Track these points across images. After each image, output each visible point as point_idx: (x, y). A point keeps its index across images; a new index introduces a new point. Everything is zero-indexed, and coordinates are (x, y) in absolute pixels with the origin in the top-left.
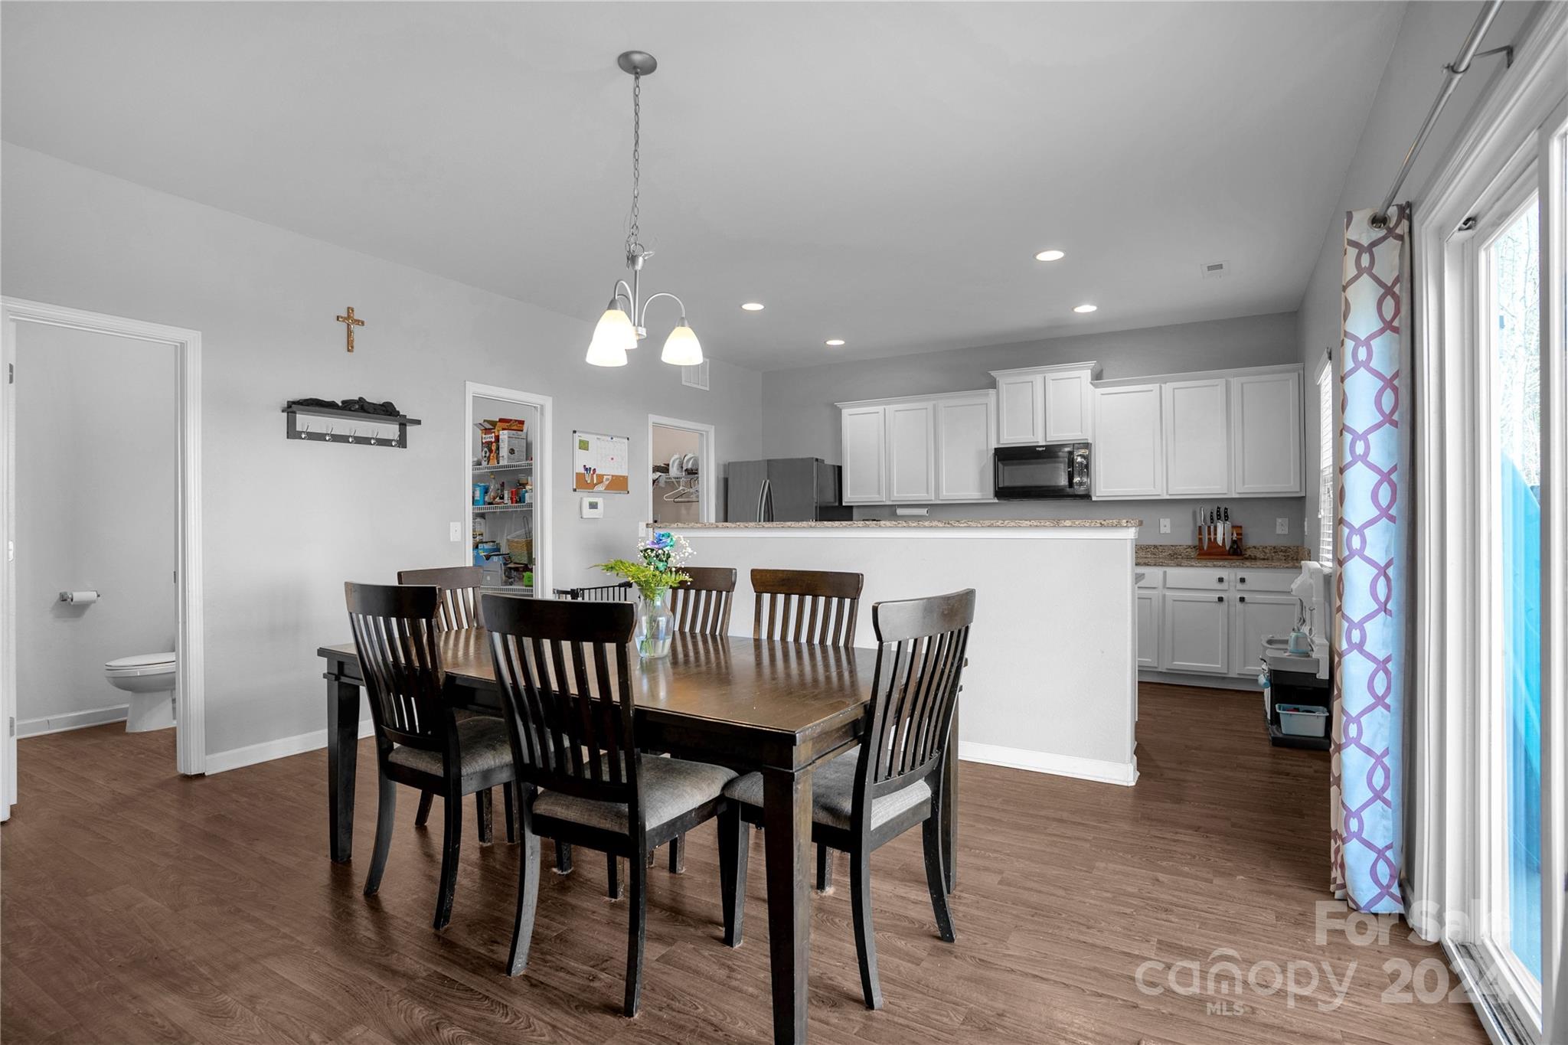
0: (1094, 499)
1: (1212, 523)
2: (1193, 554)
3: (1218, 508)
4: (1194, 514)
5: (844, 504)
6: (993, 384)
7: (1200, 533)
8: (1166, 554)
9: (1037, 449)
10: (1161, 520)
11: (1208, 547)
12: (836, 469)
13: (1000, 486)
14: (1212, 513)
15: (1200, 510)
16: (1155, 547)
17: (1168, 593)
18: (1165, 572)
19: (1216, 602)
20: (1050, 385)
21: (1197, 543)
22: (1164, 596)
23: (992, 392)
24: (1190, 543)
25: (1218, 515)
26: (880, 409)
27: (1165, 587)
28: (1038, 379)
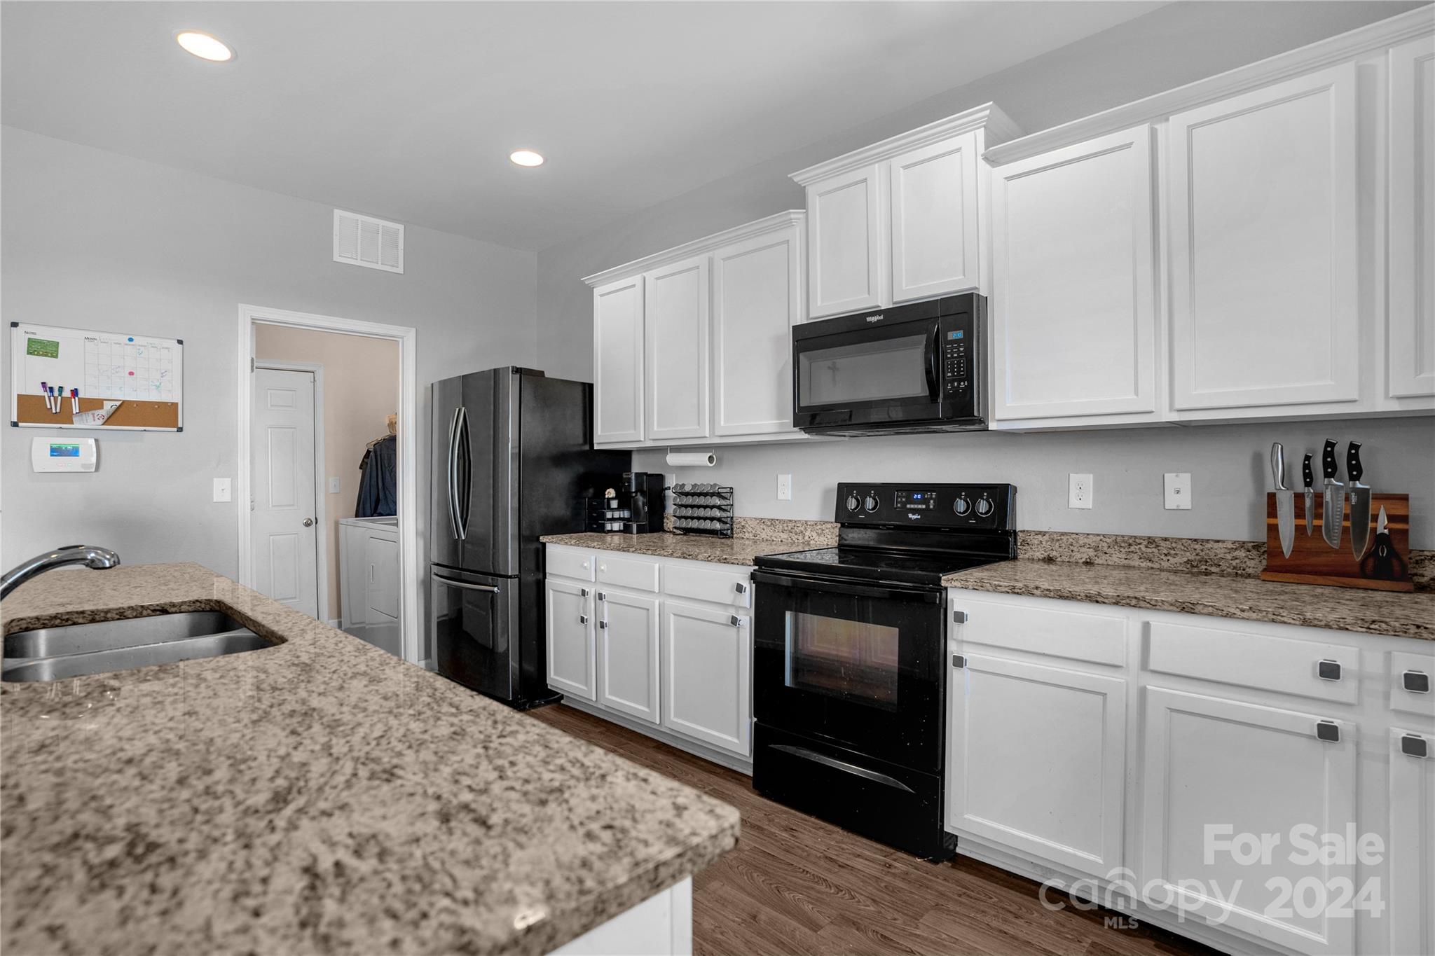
0: (993, 426)
1: (1308, 484)
2: (1255, 564)
3: (1328, 444)
4: (1257, 460)
5: (596, 447)
6: (798, 199)
7: (1272, 509)
8: (1178, 560)
9: (869, 319)
10: (1166, 475)
11: (1295, 550)
12: (584, 390)
13: (801, 405)
14: (1307, 458)
15: (1273, 452)
16: (1151, 541)
17: (1155, 686)
18: (1146, 627)
19: (1310, 737)
20: (902, 177)
21: (1263, 537)
22: (1143, 692)
23: (796, 215)
24: (1244, 535)
25: (1326, 465)
26: (636, 279)
27: (1144, 665)
28: (877, 172)
